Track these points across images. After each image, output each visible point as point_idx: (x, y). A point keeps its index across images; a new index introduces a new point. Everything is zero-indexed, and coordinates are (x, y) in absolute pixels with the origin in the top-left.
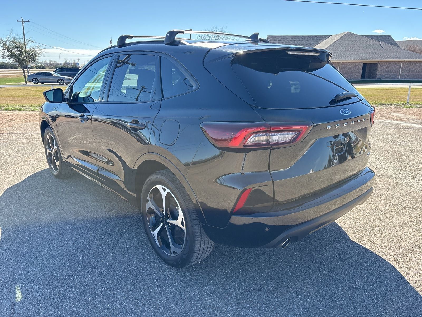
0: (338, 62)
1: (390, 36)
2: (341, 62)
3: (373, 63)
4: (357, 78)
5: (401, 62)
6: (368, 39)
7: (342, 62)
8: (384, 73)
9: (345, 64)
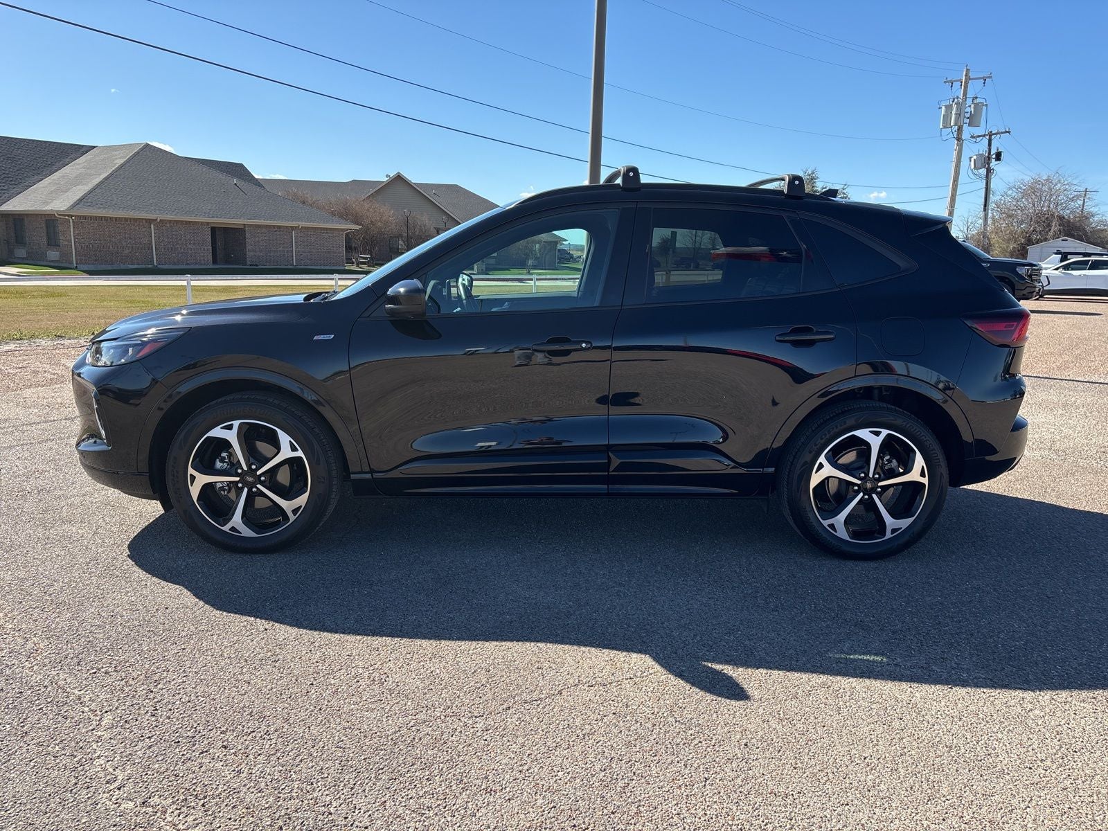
0: (149, 219)
1: (241, 165)
2: (156, 220)
3: (231, 228)
4: (203, 262)
5: (293, 228)
6: (205, 169)
7: (159, 220)
8: (261, 251)
9: (168, 225)
